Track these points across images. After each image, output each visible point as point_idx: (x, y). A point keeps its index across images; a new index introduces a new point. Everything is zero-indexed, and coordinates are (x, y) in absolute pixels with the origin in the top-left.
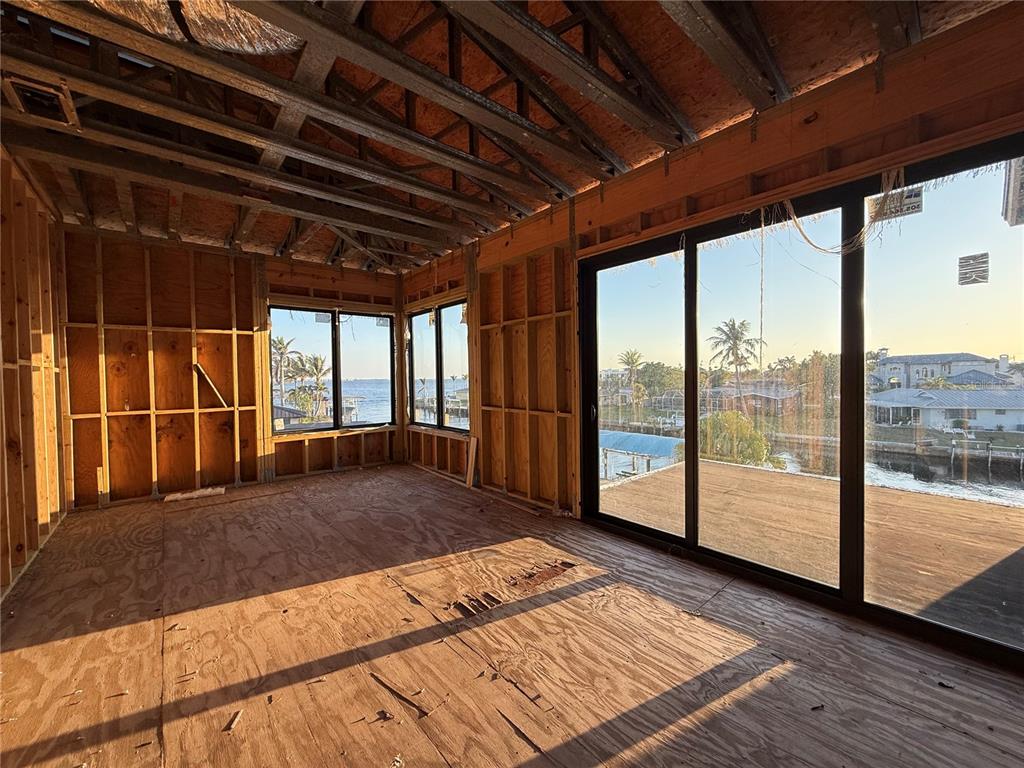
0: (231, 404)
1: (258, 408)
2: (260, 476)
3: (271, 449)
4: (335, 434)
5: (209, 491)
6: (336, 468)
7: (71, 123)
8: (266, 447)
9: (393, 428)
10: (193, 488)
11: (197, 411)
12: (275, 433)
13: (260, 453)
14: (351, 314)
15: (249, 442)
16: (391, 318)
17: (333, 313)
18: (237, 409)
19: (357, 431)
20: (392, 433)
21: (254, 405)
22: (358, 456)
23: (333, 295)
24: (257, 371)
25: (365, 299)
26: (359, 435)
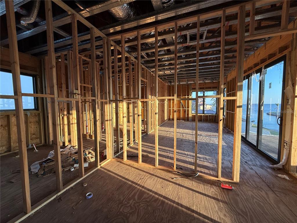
0: (186, 108)
1: (189, 109)
2: (189, 120)
3: (191, 116)
4: (203, 115)
5: (182, 121)
6: (202, 121)
7: (167, 79)
8: (190, 115)
9: (216, 115)
10: (180, 120)
11: (181, 109)
12: (192, 113)
13: (189, 116)
14: (207, 91)
15: (188, 114)
16: (217, 91)
17: (203, 91)
18: (186, 109)
19: (207, 115)
20: (215, 116)
21: (189, 108)
22: (207, 120)
23: (204, 88)
24: (190, 103)
25: (210, 88)
26: (208, 116)
